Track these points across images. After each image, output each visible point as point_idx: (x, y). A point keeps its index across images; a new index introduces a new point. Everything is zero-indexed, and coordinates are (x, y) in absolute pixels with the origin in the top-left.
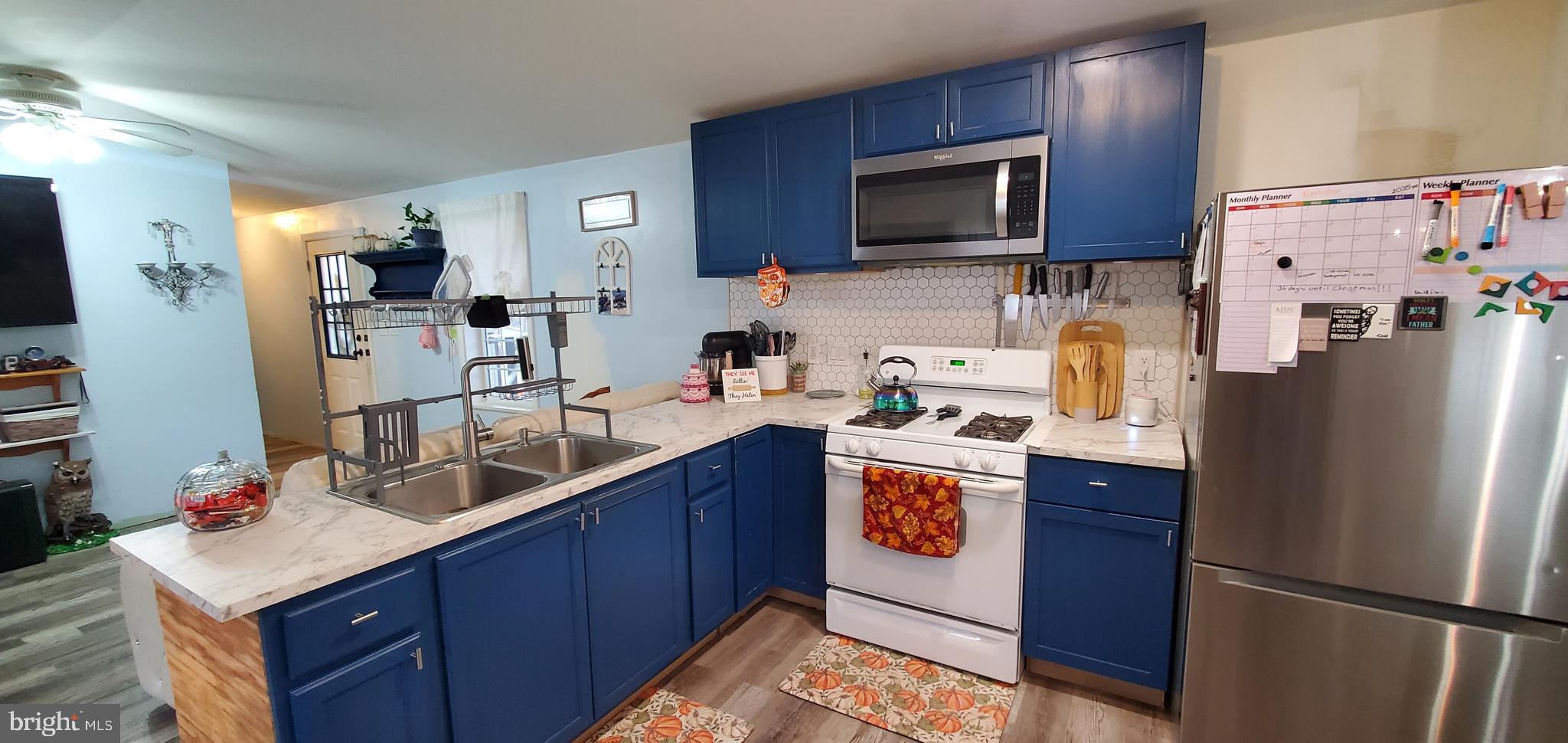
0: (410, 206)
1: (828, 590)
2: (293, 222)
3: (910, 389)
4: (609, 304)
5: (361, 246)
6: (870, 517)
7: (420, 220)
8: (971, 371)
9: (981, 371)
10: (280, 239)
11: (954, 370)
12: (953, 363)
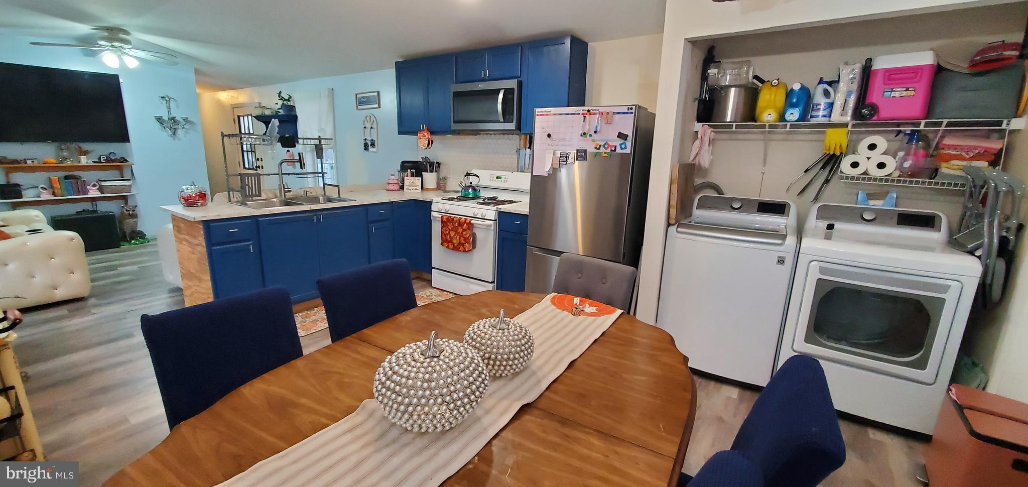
0: (280, 92)
1: (433, 270)
2: (225, 96)
3: (477, 188)
4: (368, 146)
5: (258, 112)
6: (444, 236)
7: (285, 100)
8: (503, 181)
9: (507, 181)
10: (220, 104)
11: (497, 181)
12: (497, 178)
